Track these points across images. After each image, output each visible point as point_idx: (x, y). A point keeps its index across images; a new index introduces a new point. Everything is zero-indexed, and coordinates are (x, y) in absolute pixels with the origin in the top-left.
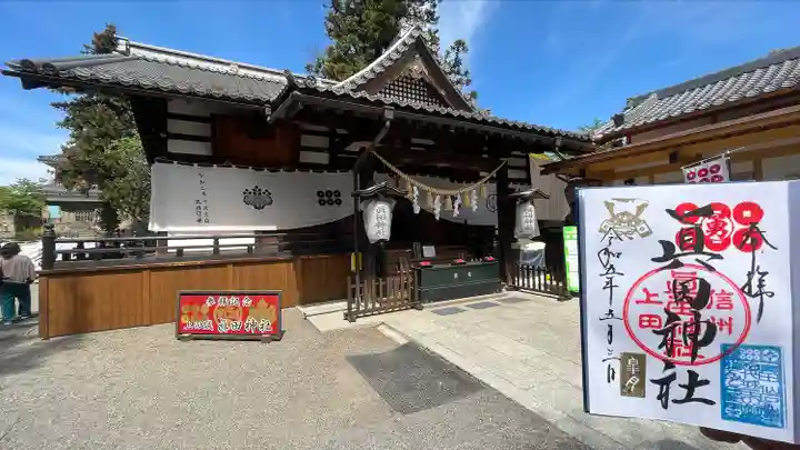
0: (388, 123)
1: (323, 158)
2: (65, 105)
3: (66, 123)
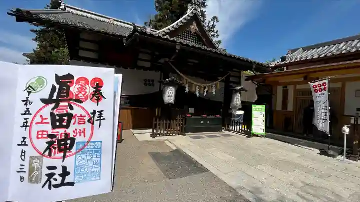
0: (177, 51)
1: (148, 65)
2: (36, 31)
3: (36, 40)
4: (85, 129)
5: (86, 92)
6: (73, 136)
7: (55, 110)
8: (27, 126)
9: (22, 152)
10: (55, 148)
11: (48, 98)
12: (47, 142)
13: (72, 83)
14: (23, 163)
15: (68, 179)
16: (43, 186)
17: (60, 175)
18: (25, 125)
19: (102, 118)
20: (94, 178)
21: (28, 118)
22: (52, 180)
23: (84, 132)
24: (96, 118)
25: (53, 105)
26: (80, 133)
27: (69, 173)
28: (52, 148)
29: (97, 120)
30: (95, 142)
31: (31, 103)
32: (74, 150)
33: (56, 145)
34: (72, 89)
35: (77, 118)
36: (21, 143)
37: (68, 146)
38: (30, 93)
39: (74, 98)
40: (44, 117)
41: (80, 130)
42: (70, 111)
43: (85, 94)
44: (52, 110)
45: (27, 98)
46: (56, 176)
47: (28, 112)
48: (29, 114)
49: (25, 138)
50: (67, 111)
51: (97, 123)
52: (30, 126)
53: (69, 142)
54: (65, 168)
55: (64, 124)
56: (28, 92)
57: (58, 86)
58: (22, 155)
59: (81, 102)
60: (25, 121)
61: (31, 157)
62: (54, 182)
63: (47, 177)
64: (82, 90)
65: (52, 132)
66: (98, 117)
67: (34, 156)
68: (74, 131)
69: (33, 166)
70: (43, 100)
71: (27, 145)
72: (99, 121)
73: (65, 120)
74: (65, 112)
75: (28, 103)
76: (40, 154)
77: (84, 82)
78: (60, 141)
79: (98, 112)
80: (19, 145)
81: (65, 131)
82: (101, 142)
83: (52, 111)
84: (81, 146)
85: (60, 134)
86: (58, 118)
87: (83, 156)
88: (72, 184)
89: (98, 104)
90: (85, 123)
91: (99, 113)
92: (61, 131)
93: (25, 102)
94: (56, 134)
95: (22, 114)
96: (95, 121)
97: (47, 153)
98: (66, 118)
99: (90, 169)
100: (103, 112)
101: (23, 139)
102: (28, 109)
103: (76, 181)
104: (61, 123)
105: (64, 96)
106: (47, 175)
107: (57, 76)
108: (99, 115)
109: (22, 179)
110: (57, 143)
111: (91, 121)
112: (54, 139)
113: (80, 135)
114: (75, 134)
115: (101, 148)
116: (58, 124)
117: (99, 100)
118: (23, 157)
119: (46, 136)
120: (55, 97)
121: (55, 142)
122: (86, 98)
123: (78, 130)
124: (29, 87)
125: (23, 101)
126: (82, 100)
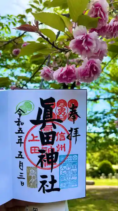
4: (64, 145)
5: (65, 113)
6: (56, 151)
7: (43, 129)
8: (21, 143)
9: (20, 164)
10: (45, 161)
11: (36, 119)
12: (39, 156)
13: (54, 105)
14: (22, 172)
15: (56, 186)
16: (39, 191)
17: (50, 182)
18: (20, 142)
19: (77, 134)
20: (73, 186)
21: (22, 137)
22: (45, 186)
23: (64, 147)
24: (73, 135)
25: (41, 125)
26: (62, 148)
27: (55, 181)
28: (43, 161)
29: (73, 137)
30: (72, 155)
31: (22, 124)
32: (58, 163)
33: (45, 158)
34: (54, 111)
35: (59, 136)
36: (18, 156)
37: (54, 159)
38: (20, 115)
39: (56, 118)
40: (35, 136)
41: (61, 145)
42: (54, 130)
43: (64, 114)
44: (40, 129)
45: (19, 119)
46: (48, 183)
47: (21, 132)
48: (22, 133)
49: (21, 152)
50: (52, 130)
51: (73, 139)
52: (24, 143)
53: (54, 155)
54: (53, 177)
55: (50, 141)
56: (19, 114)
57: (43, 109)
58: (20, 166)
59: (61, 121)
60: (19, 138)
61: (28, 167)
62: (46, 188)
63: (41, 184)
64: (62, 111)
65: (42, 148)
66: (74, 134)
67: (30, 167)
68: (57, 147)
69: (30, 175)
70: (32, 121)
71: (23, 158)
72: (75, 137)
73: (50, 137)
74: (50, 131)
75: (20, 124)
76: (34, 165)
77: (63, 104)
78: (48, 155)
79: (74, 129)
80: (16, 157)
81: (51, 147)
82: (77, 155)
83: (40, 131)
84: (62, 159)
85: (47, 149)
86: (45, 136)
87: (65, 167)
88: (58, 190)
89: (74, 123)
90: (64, 140)
91: (75, 131)
92: (49, 147)
93: (17, 123)
94: (45, 149)
95: (16, 133)
96: (72, 137)
97: (40, 165)
98: (51, 136)
99: (70, 178)
100: (78, 130)
101: (19, 153)
102: (20, 129)
103: (60, 188)
104: (48, 141)
105: (49, 117)
106: (41, 182)
107: (41, 99)
108: (75, 132)
109: (22, 184)
110: (46, 157)
111: (69, 137)
112: (44, 154)
113: (62, 150)
114: (58, 149)
115: (77, 160)
116: (46, 141)
117: (74, 119)
118: (21, 167)
119: (38, 151)
120: (42, 119)
121: (44, 156)
122: (65, 118)
123: (60, 146)
124: (19, 110)
125: (16, 122)
126: (62, 120)
